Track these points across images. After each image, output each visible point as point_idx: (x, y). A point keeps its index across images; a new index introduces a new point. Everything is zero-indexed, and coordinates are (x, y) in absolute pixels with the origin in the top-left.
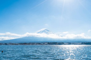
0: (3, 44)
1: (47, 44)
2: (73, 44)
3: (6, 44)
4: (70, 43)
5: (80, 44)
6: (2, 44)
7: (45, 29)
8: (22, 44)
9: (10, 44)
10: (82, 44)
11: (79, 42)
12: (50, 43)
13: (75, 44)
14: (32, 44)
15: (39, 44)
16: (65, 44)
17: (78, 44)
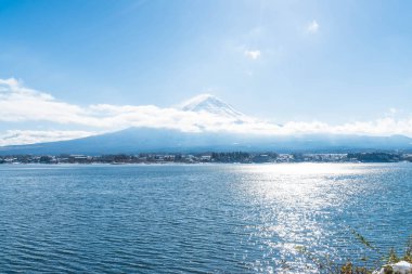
0: (36, 161)
3: (46, 160)
4: (298, 157)
5: (338, 161)
6: (29, 162)
8: (109, 162)
9: (61, 161)
10: (348, 161)
11: (339, 151)
13: (320, 160)
14: (149, 160)
15: (179, 158)
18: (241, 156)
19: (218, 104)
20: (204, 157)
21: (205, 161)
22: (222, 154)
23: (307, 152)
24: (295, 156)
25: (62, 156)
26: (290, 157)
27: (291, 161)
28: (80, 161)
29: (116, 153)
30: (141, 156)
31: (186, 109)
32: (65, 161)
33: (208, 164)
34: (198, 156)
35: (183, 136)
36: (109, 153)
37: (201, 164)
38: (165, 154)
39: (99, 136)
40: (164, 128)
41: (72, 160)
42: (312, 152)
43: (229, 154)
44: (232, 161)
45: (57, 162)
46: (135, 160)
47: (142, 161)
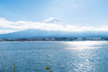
1: (54, 40)
2: (88, 40)
4: (84, 39)
5: (98, 40)
8: (20, 41)
9: (3, 41)
10: (101, 40)
11: (98, 37)
12: (57, 39)
13: (92, 40)
14: (34, 40)
15: (44, 39)
16: (78, 40)
17: (96, 40)
18: (65, 39)
19: (58, 21)
20: (53, 39)
21: (53, 40)
22: (59, 38)
23: (88, 37)
24: (83, 39)
25: (4, 39)
26: (82, 39)
27: (82, 40)
28: (10, 40)
29: (23, 38)
30: (31, 39)
31: (46, 23)
32: (5, 41)
34: (50, 39)
35: (46, 32)
36: (20, 38)
37: (51, 41)
38: (39, 38)
39: (17, 32)
41: (7, 40)
42: (89, 37)
43: (61, 38)
44: (62, 40)
45: (2, 41)
46: (28, 40)
47: (31, 40)
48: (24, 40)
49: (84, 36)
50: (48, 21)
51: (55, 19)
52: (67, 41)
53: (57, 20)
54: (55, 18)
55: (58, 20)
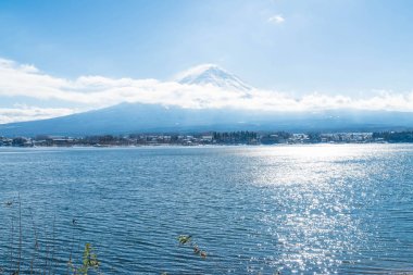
0: (7, 144)
1: (213, 144)
2: (329, 140)
3: (19, 142)
4: (314, 137)
5: (362, 141)
7: (210, 65)
8: (92, 144)
9: (37, 144)
10: (373, 141)
11: (363, 130)
12: (221, 137)
13: (340, 140)
14: (140, 142)
15: (175, 139)
16: (291, 142)
17: (354, 142)
18: (247, 137)
19: (222, 75)
20: (205, 138)
21: (206, 142)
22: (226, 134)
23: (325, 131)
24: (310, 136)
25: (39, 138)
26: (305, 136)
27: (306, 142)
28: (60, 143)
29: (101, 133)
30: (131, 137)
31: (184, 81)
32: (41, 144)
33: (208, 146)
34: (197, 137)
35: (182, 114)
36: (94, 134)
37: (201, 146)
38: (158, 134)
40: (159, 105)
41: (49, 142)
43: (234, 134)
44: (236, 142)
45: (32, 146)
46: (122, 141)
47: (131, 143)
48: (107, 140)
49: (312, 126)
50: (190, 76)
51: (212, 70)
52: (254, 144)
53: (221, 72)
54: (215, 66)
55: (225, 71)
